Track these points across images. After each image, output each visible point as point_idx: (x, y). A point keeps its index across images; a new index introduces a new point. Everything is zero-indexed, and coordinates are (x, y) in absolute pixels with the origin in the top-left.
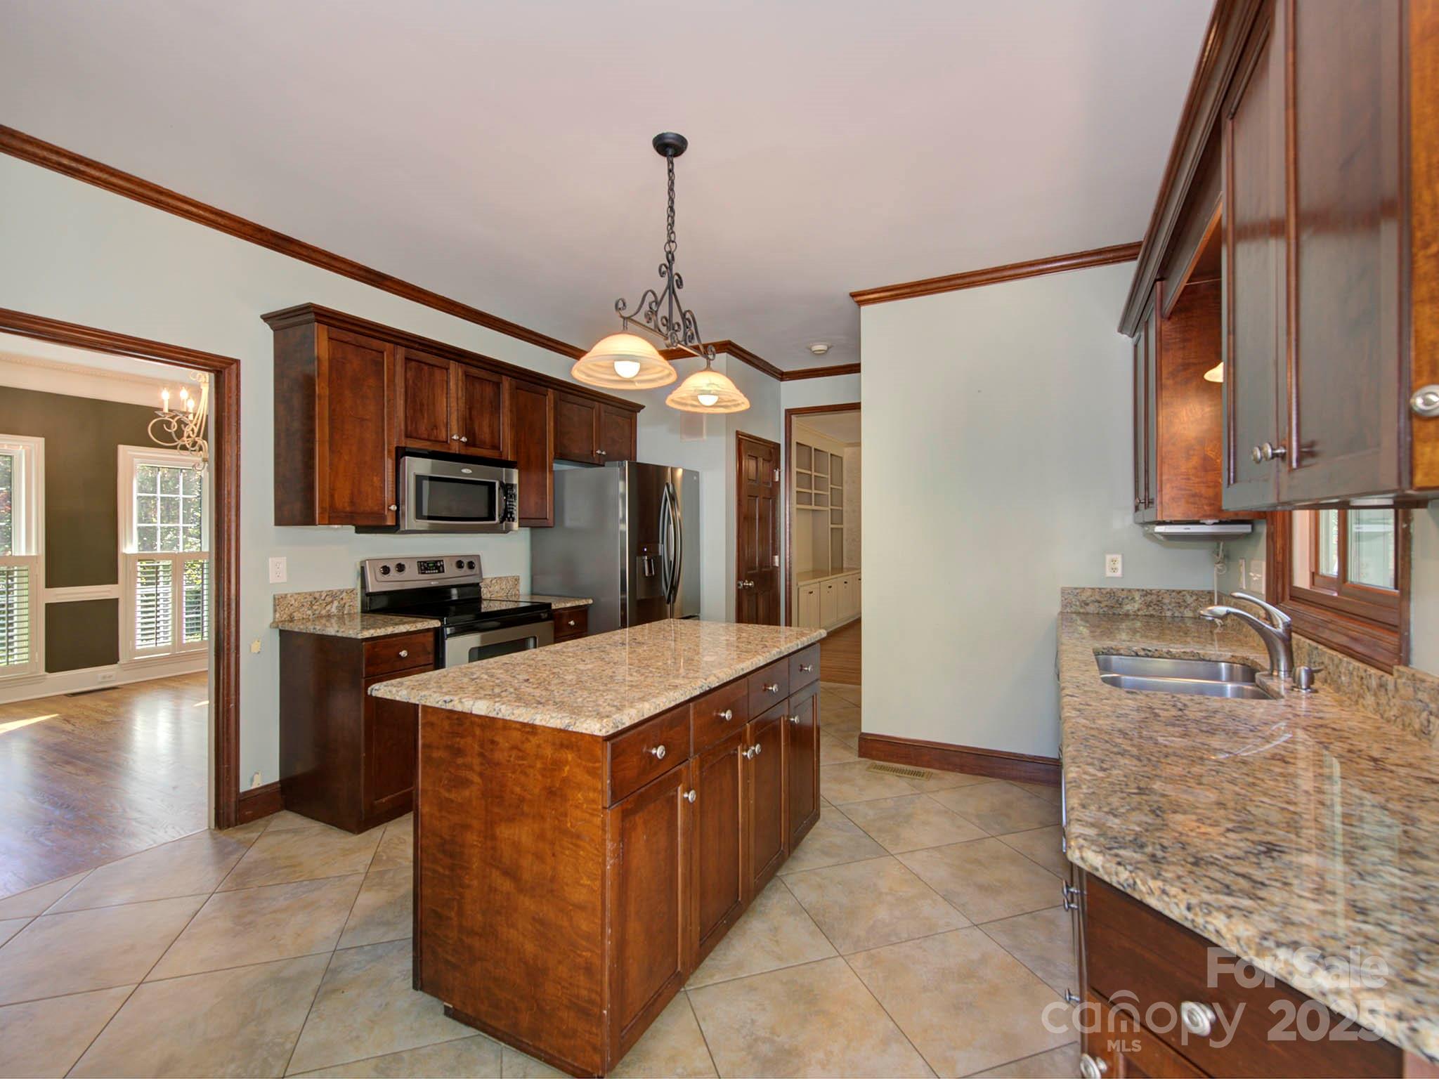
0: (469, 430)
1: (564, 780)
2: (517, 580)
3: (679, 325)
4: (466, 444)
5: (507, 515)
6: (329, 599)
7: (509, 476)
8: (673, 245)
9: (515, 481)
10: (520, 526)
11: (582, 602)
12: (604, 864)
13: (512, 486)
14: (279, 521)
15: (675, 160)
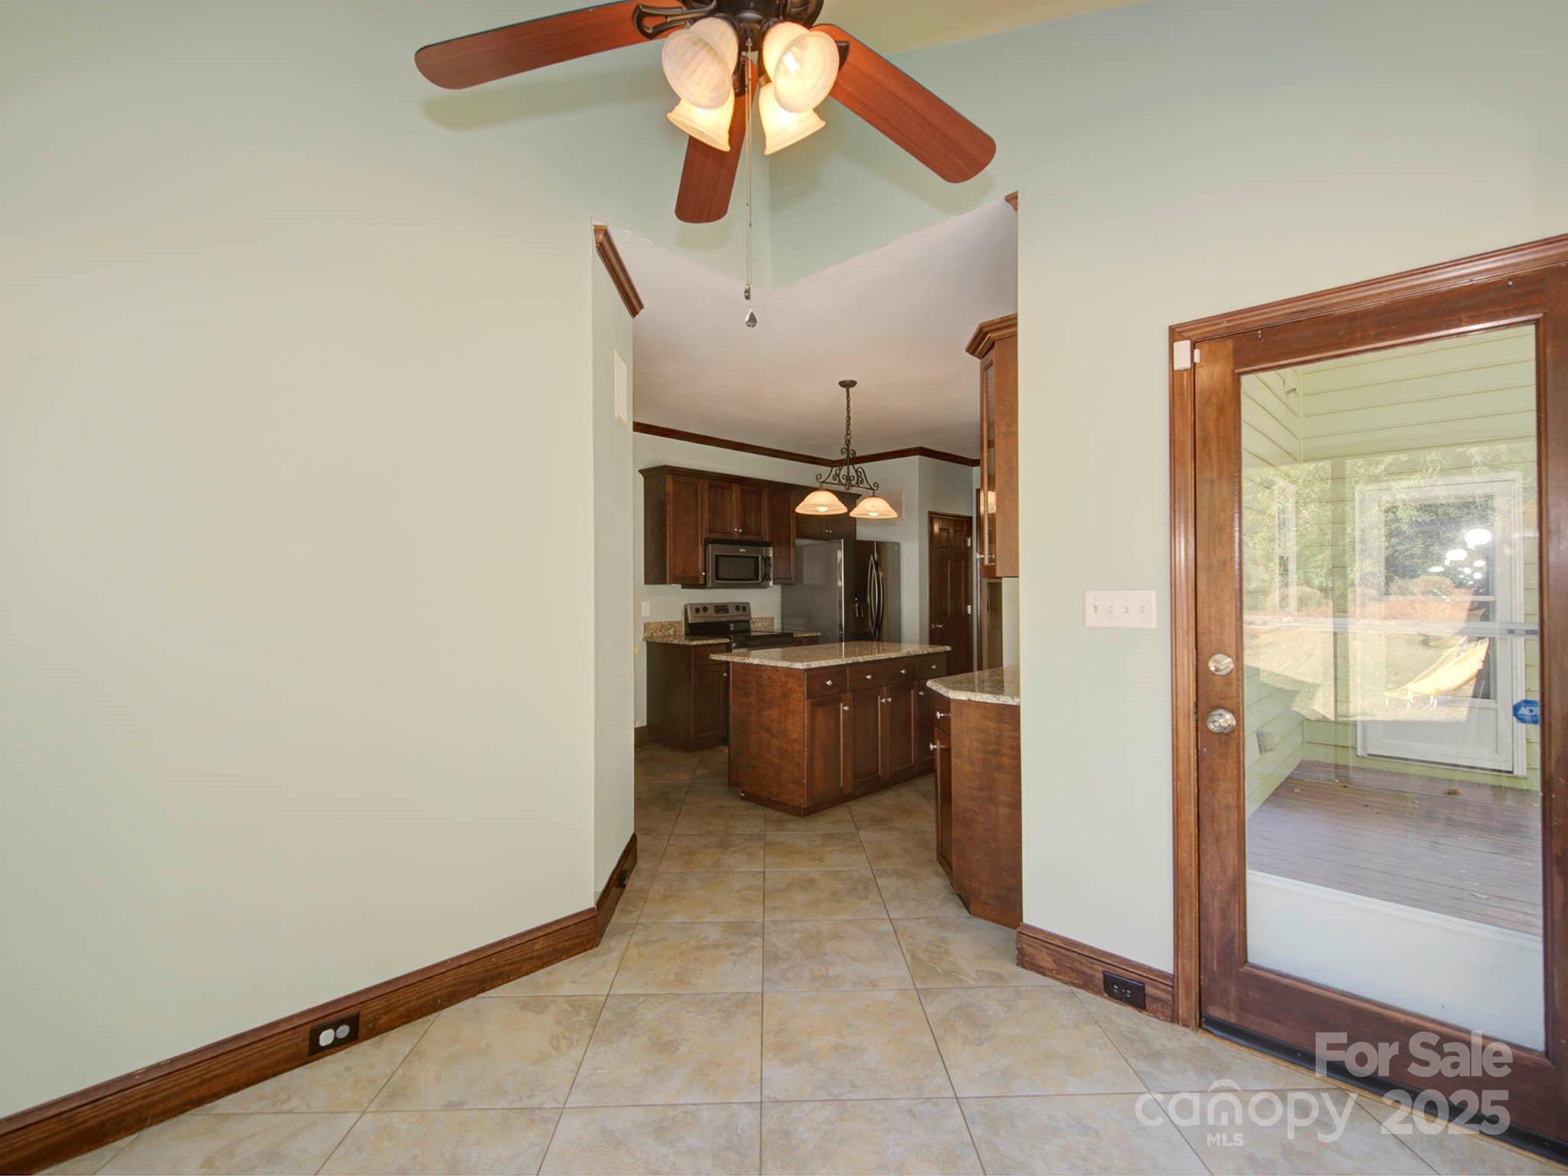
0: (743, 525)
1: (790, 689)
2: (772, 619)
3: (854, 477)
4: (742, 533)
5: (766, 577)
6: (669, 627)
7: (767, 552)
8: (849, 436)
9: (771, 555)
10: (774, 583)
11: (814, 634)
12: (804, 722)
13: (769, 558)
14: (647, 582)
15: (850, 389)
